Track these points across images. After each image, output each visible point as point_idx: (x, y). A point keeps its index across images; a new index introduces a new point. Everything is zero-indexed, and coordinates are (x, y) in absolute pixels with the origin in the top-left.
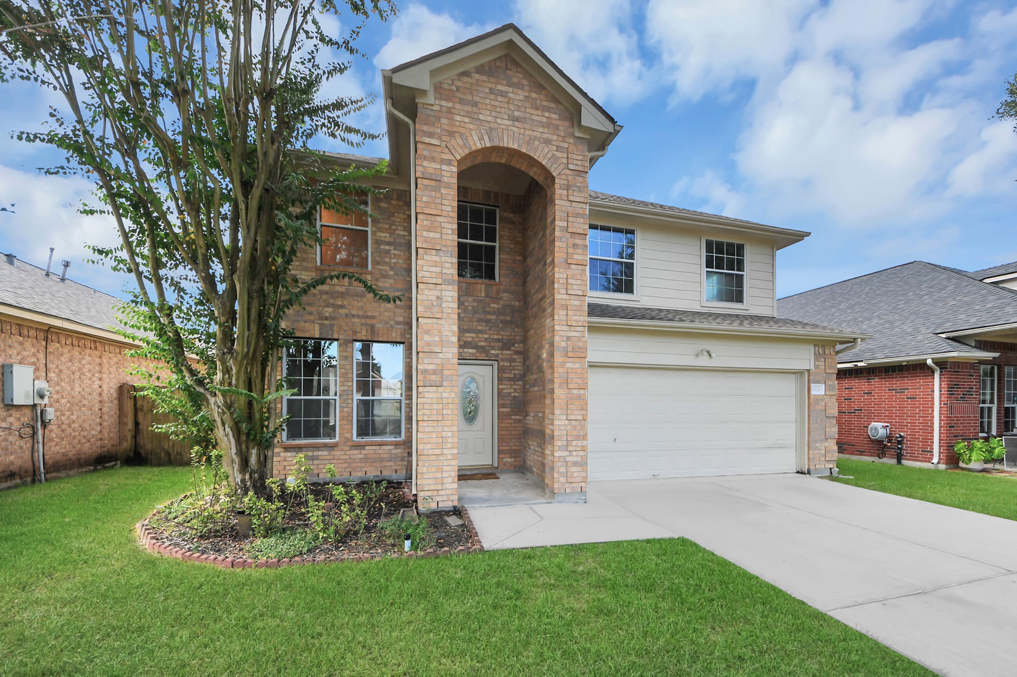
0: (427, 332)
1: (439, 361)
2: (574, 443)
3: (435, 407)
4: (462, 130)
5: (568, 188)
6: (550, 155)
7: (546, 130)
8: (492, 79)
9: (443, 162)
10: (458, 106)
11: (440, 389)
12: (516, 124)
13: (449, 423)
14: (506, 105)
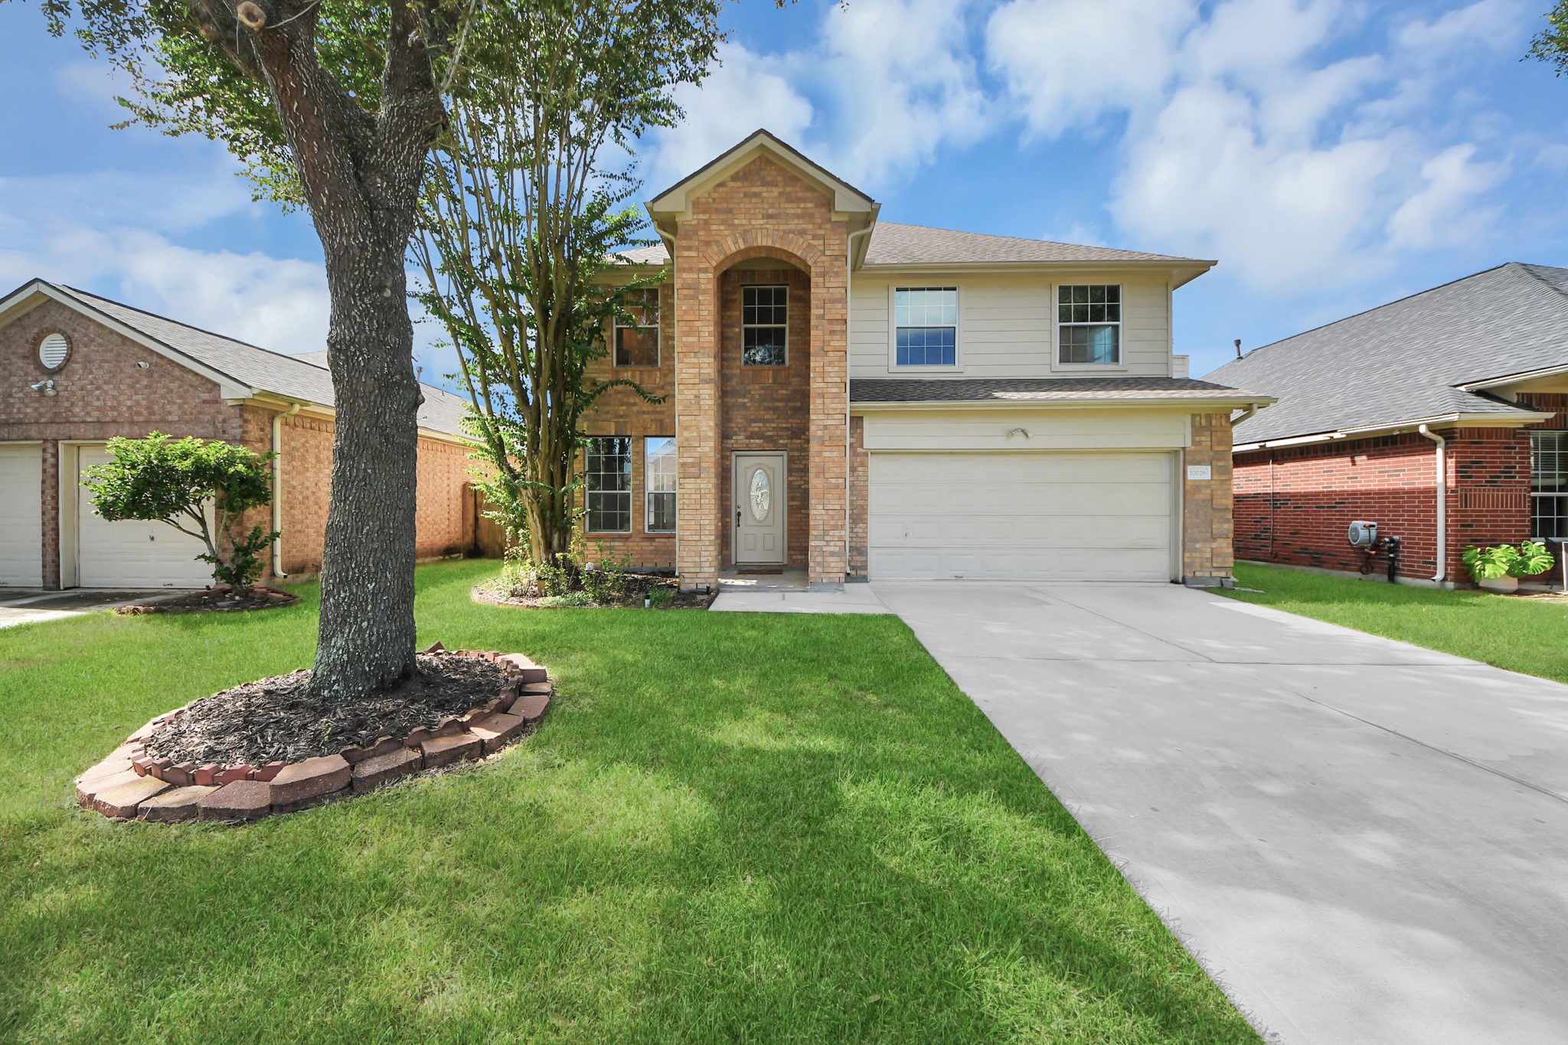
0: (686, 428)
1: (697, 455)
2: (831, 533)
3: (693, 496)
4: (718, 238)
5: (824, 275)
6: (805, 246)
7: (801, 221)
8: (745, 184)
9: (700, 270)
10: (714, 216)
11: (698, 481)
12: (770, 221)
13: (707, 512)
14: (760, 206)
